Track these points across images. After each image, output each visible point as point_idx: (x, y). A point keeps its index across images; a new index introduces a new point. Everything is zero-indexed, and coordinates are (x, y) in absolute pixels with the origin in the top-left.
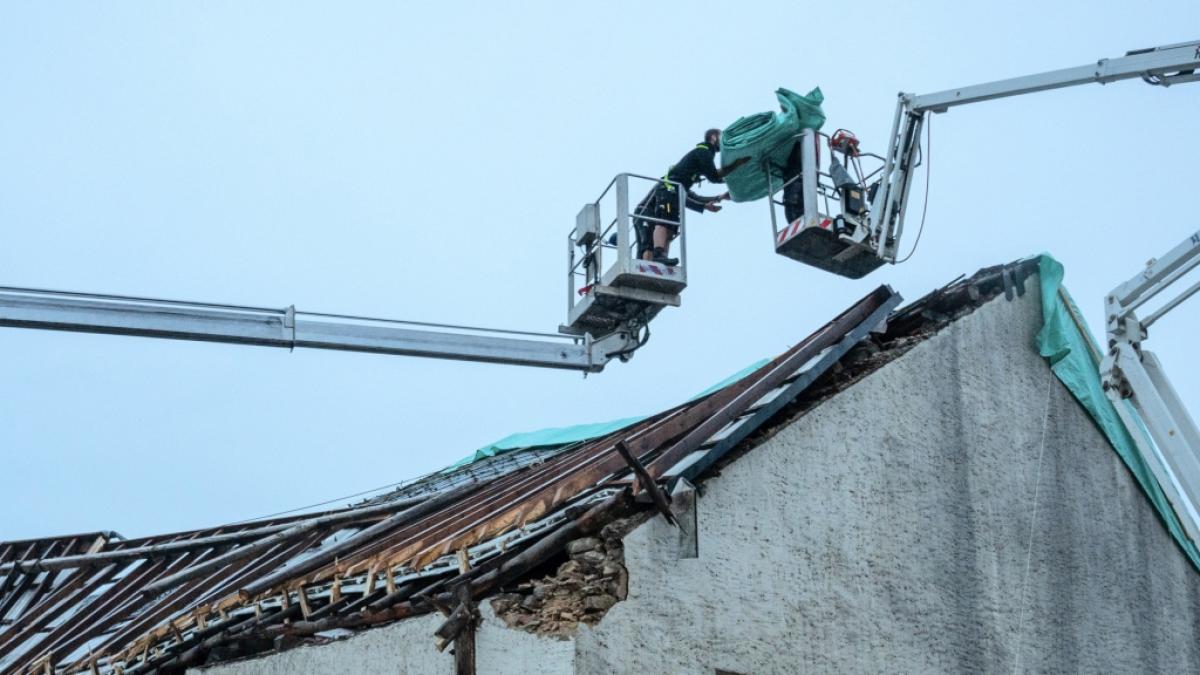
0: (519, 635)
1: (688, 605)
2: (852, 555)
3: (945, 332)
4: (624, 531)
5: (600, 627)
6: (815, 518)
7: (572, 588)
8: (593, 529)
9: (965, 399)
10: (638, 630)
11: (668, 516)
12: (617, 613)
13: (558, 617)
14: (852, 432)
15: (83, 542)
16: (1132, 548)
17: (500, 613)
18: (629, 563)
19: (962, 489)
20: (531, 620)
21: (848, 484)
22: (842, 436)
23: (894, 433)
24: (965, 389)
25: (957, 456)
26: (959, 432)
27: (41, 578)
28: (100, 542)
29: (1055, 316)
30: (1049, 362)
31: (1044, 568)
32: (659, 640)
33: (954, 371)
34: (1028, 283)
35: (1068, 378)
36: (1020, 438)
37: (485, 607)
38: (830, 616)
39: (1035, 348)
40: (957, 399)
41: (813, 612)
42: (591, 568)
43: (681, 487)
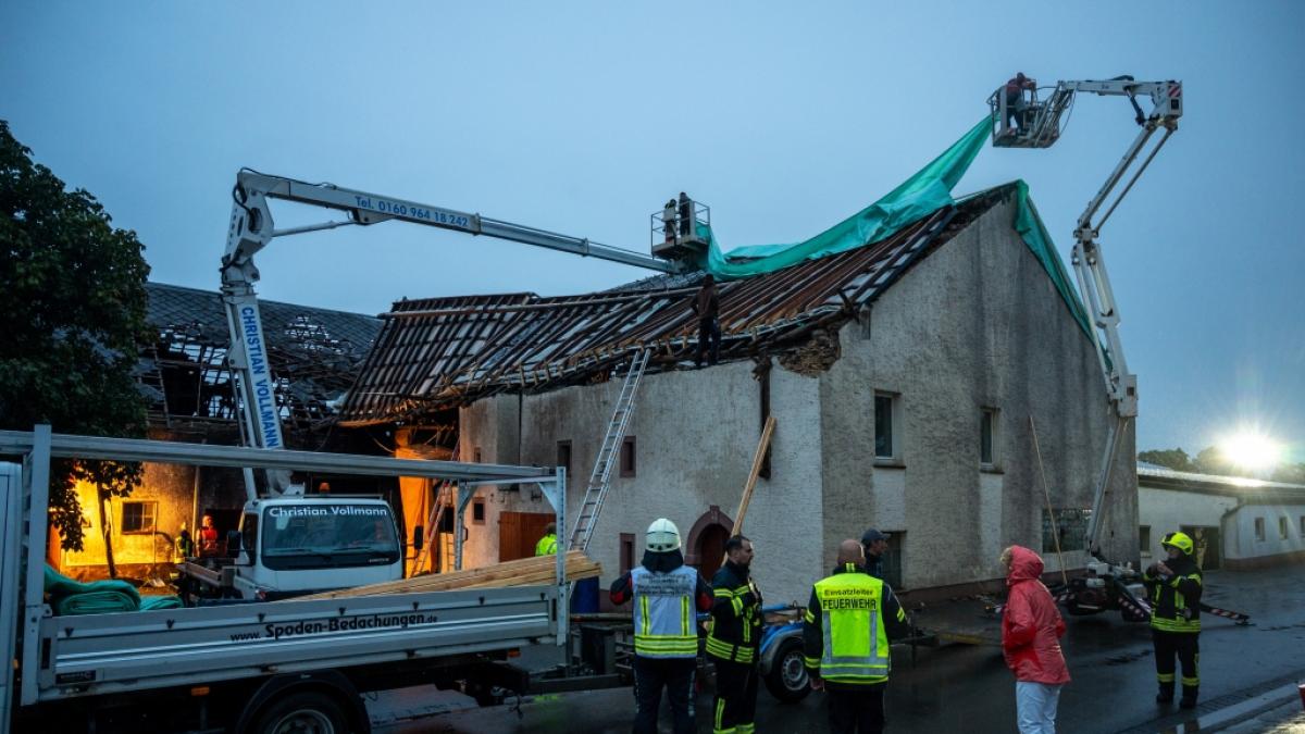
0: (792, 374)
1: (864, 360)
2: (931, 332)
3: (974, 223)
4: (839, 327)
5: (830, 372)
6: (916, 317)
7: (815, 353)
8: (824, 325)
9: (982, 255)
10: (844, 372)
11: (858, 321)
12: (836, 366)
13: (810, 367)
14: (933, 275)
15: (518, 298)
16: (1055, 323)
17: (782, 363)
18: (841, 342)
19: (979, 299)
20: (796, 367)
21: (931, 299)
22: (928, 277)
23: (952, 274)
24: (982, 250)
25: (978, 283)
26: (979, 271)
27: (497, 315)
28: (527, 298)
29: (1024, 210)
30: (1021, 234)
31: (1015, 335)
32: (853, 377)
33: (978, 242)
34: (1012, 194)
35: (1029, 241)
36: (1006, 272)
37: (775, 360)
38: (922, 362)
39: (1014, 227)
40: (979, 255)
41: (915, 361)
42: (822, 343)
43: (864, 307)
